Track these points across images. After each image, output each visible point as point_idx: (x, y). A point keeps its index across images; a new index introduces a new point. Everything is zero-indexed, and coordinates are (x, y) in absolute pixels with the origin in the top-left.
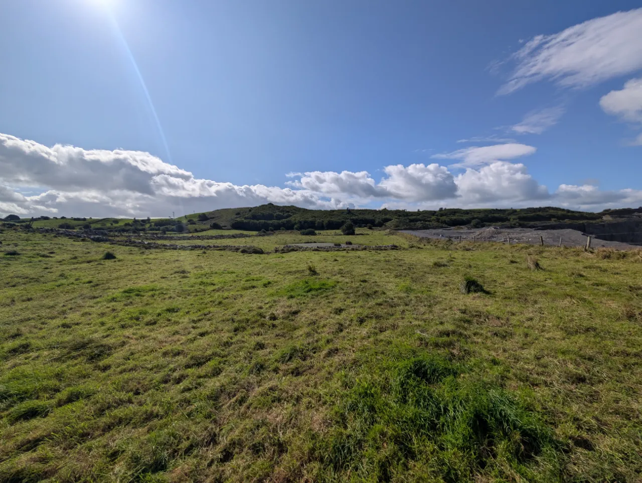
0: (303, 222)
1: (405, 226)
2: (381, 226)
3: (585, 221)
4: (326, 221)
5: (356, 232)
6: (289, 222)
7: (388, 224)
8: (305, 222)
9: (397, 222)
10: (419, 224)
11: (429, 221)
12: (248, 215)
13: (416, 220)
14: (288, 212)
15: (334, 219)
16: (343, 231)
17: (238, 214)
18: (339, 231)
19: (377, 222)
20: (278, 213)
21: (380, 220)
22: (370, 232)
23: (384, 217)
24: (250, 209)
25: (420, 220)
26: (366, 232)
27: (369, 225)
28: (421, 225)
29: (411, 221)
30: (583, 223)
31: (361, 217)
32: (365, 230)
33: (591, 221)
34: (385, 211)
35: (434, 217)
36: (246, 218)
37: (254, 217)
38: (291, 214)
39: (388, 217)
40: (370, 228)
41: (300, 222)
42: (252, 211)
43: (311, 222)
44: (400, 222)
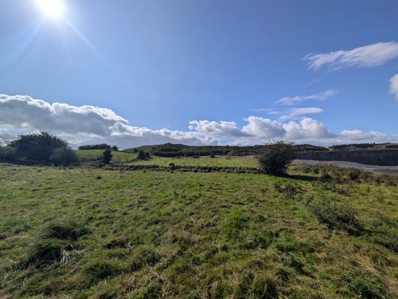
0: (188, 153)
1: (237, 154)
2: (225, 154)
3: (318, 151)
4: (199, 152)
5: (215, 157)
6: (181, 153)
7: (229, 153)
8: (189, 153)
9: (233, 152)
10: (243, 153)
11: (249, 152)
12: (159, 149)
13: (242, 151)
14: (179, 147)
15: (204, 151)
16: (210, 156)
17: (153, 148)
18: (209, 157)
19: (224, 152)
20: (174, 148)
21: (225, 151)
22: (221, 157)
23: (227, 150)
24: (159, 146)
25: (244, 151)
26: (219, 157)
27: (220, 154)
28: (244, 154)
29: (240, 152)
30: (318, 152)
31: (216, 150)
32: (219, 156)
33: (321, 151)
34: (228, 147)
35: (251, 150)
36: (159, 151)
37: (162, 150)
38: (181, 149)
39: (229, 150)
40: (221, 155)
41: (187, 153)
42: (161, 147)
43: (192, 152)
44: (235, 152)
